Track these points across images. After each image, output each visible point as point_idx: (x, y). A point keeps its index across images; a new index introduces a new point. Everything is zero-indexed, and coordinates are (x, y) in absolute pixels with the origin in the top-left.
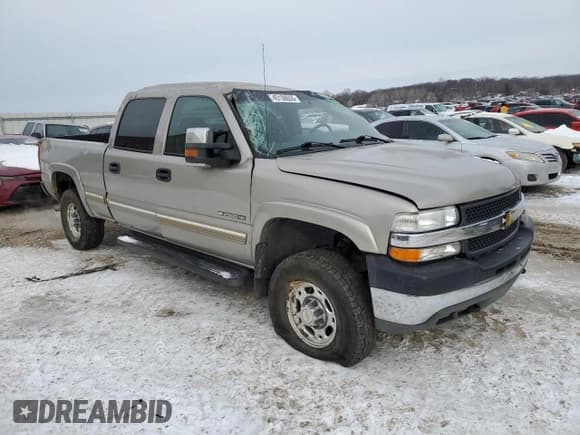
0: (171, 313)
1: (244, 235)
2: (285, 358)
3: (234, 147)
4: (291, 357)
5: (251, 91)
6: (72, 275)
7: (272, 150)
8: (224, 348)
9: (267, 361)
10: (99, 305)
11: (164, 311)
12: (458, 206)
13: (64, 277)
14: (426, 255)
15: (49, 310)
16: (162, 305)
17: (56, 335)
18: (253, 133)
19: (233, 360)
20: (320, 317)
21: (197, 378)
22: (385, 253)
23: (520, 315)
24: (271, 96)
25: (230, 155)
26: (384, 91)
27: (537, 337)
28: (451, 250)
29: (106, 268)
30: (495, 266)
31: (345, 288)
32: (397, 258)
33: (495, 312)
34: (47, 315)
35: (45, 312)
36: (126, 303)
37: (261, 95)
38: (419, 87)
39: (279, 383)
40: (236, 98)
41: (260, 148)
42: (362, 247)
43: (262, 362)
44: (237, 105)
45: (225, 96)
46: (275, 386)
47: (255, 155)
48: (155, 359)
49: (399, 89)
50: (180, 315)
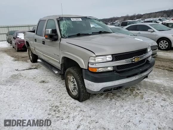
0: (43, 82)
1: (59, 61)
2: (65, 97)
3: (57, 35)
4: (66, 97)
5: (65, 18)
6: (26, 69)
7: (67, 36)
8: (50, 93)
9: (59, 98)
10: (28, 78)
11: (42, 81)
12: (112, 55)
13: (24, 70)
14: (100, 70)
15: (16, 78)
16: (43, 79)
17: (13, 85)
18: (62, 31)
19: (51, 97)
20: (75, 86)
21: (39, 100)
22: (87, 69)
23: (146, 92)
24: (72, 19)
25: (55, 37)
26: (148, 14)
27: (147, 99)
28: (110, 69)
29: (35, 68)
30: (127, 75)
31: (78, 79)
32: (91, 71)
33: (138, 90)
34: (15, 80)
35: (14, 79)
36: (34, 78)
37: (69, 19)
38: (161, 12)
39: (58, 104)
40: (60, 20)
41: (63, 35)
42: (81, 67)
43: (58, 98)
44: (60, 22)
45: (57, 19)
46: (57, 105)
47: (62, 37)
48: (32, 94)
49: (153, 13)
50: (46, 82)
